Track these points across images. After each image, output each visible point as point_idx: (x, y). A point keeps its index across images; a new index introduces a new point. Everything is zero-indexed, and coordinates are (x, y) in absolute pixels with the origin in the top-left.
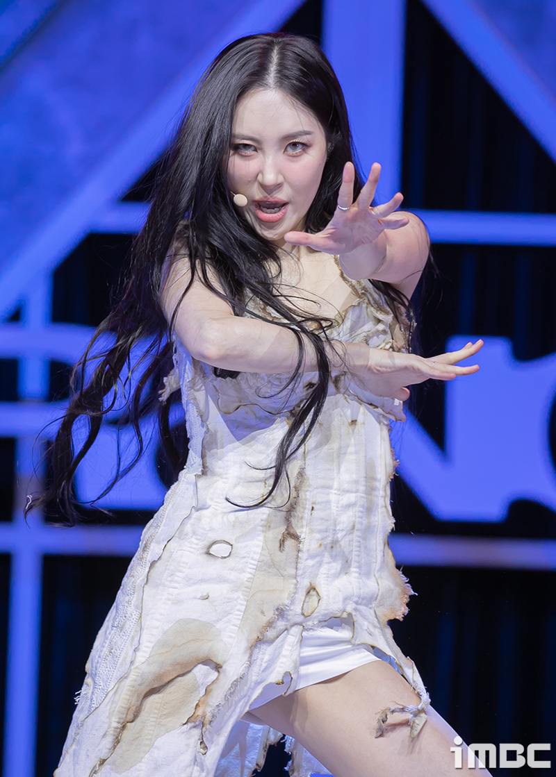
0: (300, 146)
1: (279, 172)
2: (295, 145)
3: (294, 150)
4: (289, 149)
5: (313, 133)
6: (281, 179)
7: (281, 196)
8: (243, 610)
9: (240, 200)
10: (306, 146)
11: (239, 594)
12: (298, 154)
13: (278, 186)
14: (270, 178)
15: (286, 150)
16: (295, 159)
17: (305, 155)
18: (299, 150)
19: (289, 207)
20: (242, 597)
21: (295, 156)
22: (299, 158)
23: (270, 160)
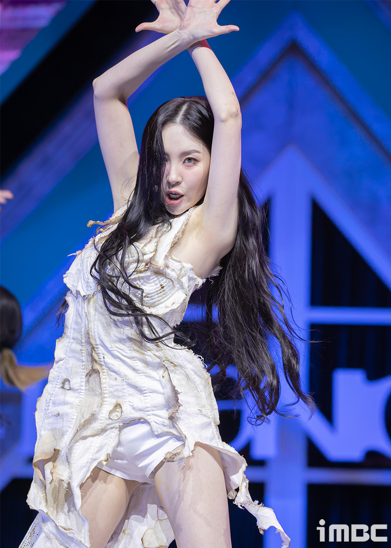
0: (193, 161)
4: (186, 161)
6: (180, 179)
8: (75, 418)
11: (74, 410)
12: (191, 165)
13: (178, 183)
15: (184, 162)
16: (189, 168)
17: (195, 166)
18: (192, 163)
20: (75, 411)
21: (189, 166)
22: (191, 167)
23: (174, 167)
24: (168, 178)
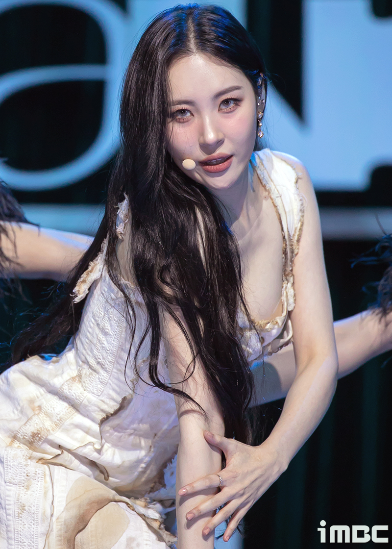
0: (232, 102)
5: (242, 87)
6: (221, 137)
9: (189, 164)
10: (237, 101)
12: (232, 109)
13: (219, 143)
14: (211, 137)
15: (220, 109)
18: (232, 105)
19: (234, 159)
21: (229, 112)
22: (233, 113)
23: (207, 120)
24: (201, 140)
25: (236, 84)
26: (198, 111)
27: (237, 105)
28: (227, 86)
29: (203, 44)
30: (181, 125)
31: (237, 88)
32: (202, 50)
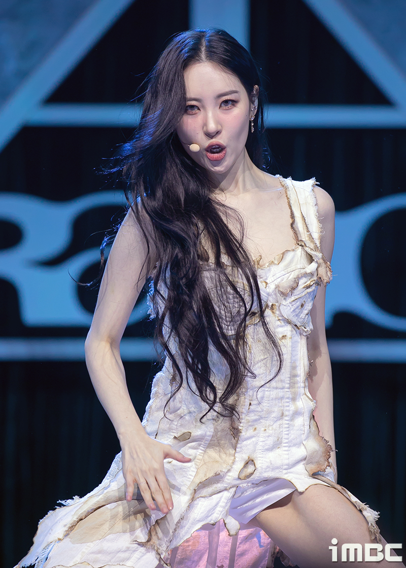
0: (230, 102)
1: (218, 122)
2: (226, 102)
3: (226, 106)
4: (223, 105)
5: (239, 91)
6: (219, 128)
7: (220, 140)
9: (194, 148)
10: (234, 102)
12: (230, 108)
13: (218, 133)
14: (212, 127)
15: (220, 106)
16: (226, 111)
17: (235, 108)
18: (230, 105)
22: (229, 111)
23: (210, 114)
24: (205, 129)
25: (234, 89)
26: (203, 107)
27: (234, 105)
28: (227, 89)
29: (212, 55)
30: (191, 116)
31: (236, 92)
32: (210, 59)
